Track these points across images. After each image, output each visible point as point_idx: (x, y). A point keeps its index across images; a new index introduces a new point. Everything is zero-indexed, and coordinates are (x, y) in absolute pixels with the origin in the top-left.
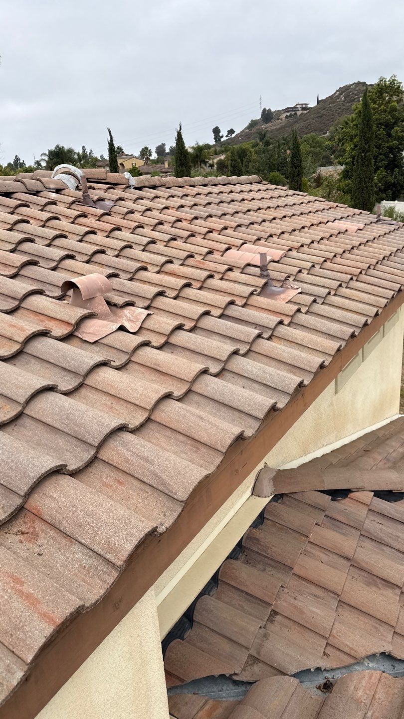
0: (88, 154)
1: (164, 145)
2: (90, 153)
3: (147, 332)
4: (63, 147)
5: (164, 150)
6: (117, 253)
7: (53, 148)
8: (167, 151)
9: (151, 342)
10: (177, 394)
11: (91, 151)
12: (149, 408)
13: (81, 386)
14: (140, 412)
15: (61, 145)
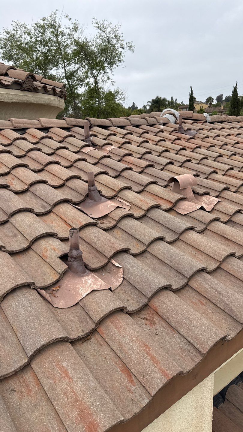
0: (174, 101)
1: (222, 95)
2: (175, 101)
3: (217, 212)
4: (160, 97)
5: (222, 98)
6: (198, 162)
7: (154, 98)
8: (224, 99)
9: (220, 219)
10: (238, 254)
11: (176, 99)
12: (220, 261)
13: (177, 240)
14: (214, 262)
15: (159, 96)
